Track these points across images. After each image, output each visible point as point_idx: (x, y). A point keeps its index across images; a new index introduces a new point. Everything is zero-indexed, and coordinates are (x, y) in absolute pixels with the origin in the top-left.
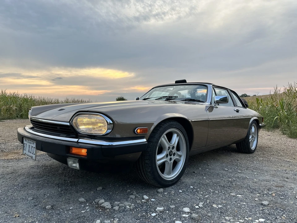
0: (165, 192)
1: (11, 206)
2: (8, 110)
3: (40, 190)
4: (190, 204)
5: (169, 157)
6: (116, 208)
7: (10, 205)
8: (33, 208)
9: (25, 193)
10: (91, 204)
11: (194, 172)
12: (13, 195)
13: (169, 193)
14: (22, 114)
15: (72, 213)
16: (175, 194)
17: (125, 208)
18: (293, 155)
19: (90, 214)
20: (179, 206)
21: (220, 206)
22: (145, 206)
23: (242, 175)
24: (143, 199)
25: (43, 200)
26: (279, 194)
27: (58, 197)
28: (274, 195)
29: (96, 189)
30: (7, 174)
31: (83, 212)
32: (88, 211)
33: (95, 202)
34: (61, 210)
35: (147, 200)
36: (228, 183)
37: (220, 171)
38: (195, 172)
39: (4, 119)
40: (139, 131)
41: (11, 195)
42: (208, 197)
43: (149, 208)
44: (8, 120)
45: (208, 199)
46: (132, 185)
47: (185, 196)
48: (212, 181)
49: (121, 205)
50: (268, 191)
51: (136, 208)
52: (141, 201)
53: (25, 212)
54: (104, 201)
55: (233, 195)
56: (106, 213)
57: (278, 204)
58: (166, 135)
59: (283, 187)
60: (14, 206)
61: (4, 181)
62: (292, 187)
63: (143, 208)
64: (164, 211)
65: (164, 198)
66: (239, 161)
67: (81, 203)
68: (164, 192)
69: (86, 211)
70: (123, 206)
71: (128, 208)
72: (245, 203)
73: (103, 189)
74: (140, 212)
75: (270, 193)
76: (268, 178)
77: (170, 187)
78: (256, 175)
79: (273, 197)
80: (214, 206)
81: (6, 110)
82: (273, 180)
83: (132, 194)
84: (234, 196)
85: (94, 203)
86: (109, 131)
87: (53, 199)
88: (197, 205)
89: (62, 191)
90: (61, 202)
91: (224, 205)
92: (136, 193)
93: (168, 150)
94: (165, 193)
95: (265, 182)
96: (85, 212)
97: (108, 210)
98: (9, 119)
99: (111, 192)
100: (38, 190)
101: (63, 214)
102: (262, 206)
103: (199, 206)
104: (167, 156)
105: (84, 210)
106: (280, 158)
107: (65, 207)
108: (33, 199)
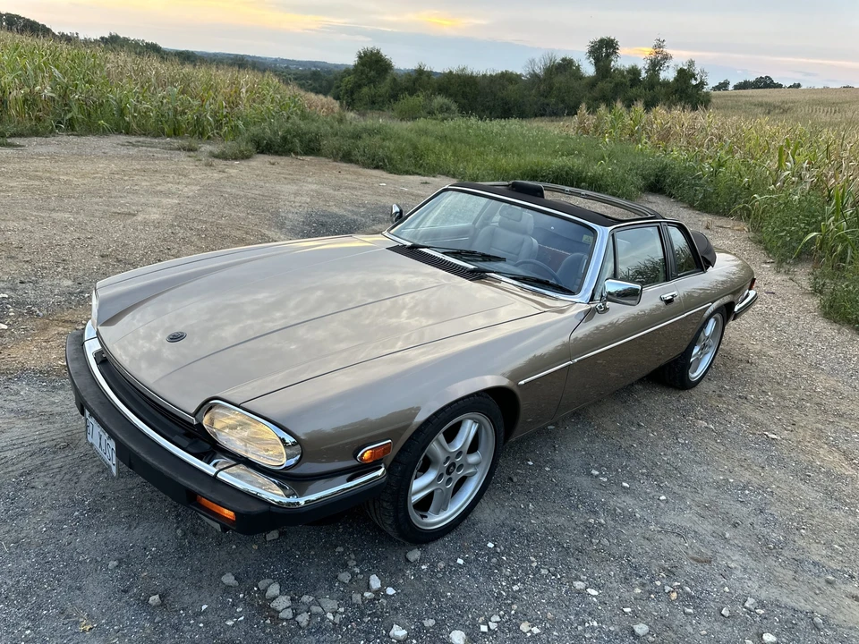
0: (424, 563)
1: (70, 587)
2: (30, 102)
3: (135, 528)
4: (470, 616)
5: (446, 477)
6: (303, 619)
7: (69, 582)
8: (119, 601)
9: (100, 538)
10: (249, 593)
11: (511, 479)
12: (72, 545)
13: (433, 566)
14: (73, 117)
15: (206, 625)
16: (444, 574)
17: (324, 619)
18: (797, 408)
19: (245, 631)
20: (444, 621)
21: (536, 630)
22: (369, 615)
23: (629, 500)
24: (368, 588)
25: (142, 568)
26: (688, 593)
27: (177, 563)
28: (674, 596)
29: (265, 537)
30: (54, 453)
31: (230, 623)
32: (240, 621)
33: (258, 589)
34: (182, 612)
35: (377, 592)
36: (583, 532)
37: (577, 479)
38: (515, 479)
39: (21, 135)
40: (366, 456)
41: (69, 544)
42: (520, 591)
43: (377, 622)
44: (35, 140)
45: (515, 598)
46: (351, 526)
47: (468, 580)
48: (547, 521)
49: (315, 609)
50: (664, 581)
51: (348, 620)
52: (362, 595)
53: (103, 614)
54: (278, 592)
55: (578, 587)
56: (279, 633)
57: (671, 633)
58: (444, 433)
59: (710, 562)
60: (79, 589)
61: (47, 480)
62: (732, 565)
63: (362, 622)
64: (407, 639)
65: (418, 585)
66: (643, 431)
67: (227, 589)
68: (422, 561)
69: (235, 622)
70: (317, 614)
71: (330, 621)
72: (595, 624)
73: (280, 534)
74: (354, 635)
75: (668, 589)
76: (686, 519)
77: (440, 542)
78: (662, 505)
79: (670, 602)
80: (524, 627)
81: (24, 102)
82: (696, 532)
83: (345, 566)
84: (579, 592)
85: (255, 592)
86: (293, 461)
87: (164, 565)
88: (486, 623)
89: (185, 534)
90: (183, 579)
91: (548, 625)
92: (355, 563)
93: (445, 463)
94: (423, 567)
95: (674, 539)
96: (233, 626)
97: (285, 623)
98: (36, 133)
99: (298, 549)
100: (130, 527)
101: (187, 628)
102: (632, 638)
103: (489, 627)
104: (440, 477)
105: (231, 619)
106: (758, 416)
107: (191, 601)
108: (120, 561)
